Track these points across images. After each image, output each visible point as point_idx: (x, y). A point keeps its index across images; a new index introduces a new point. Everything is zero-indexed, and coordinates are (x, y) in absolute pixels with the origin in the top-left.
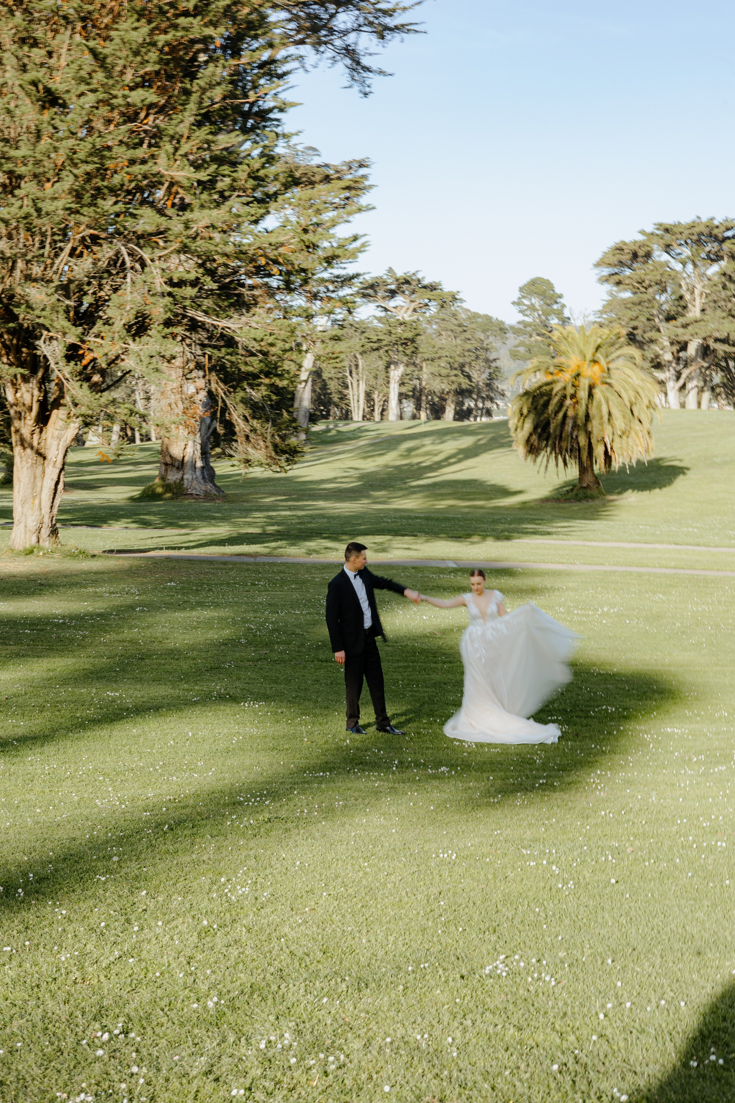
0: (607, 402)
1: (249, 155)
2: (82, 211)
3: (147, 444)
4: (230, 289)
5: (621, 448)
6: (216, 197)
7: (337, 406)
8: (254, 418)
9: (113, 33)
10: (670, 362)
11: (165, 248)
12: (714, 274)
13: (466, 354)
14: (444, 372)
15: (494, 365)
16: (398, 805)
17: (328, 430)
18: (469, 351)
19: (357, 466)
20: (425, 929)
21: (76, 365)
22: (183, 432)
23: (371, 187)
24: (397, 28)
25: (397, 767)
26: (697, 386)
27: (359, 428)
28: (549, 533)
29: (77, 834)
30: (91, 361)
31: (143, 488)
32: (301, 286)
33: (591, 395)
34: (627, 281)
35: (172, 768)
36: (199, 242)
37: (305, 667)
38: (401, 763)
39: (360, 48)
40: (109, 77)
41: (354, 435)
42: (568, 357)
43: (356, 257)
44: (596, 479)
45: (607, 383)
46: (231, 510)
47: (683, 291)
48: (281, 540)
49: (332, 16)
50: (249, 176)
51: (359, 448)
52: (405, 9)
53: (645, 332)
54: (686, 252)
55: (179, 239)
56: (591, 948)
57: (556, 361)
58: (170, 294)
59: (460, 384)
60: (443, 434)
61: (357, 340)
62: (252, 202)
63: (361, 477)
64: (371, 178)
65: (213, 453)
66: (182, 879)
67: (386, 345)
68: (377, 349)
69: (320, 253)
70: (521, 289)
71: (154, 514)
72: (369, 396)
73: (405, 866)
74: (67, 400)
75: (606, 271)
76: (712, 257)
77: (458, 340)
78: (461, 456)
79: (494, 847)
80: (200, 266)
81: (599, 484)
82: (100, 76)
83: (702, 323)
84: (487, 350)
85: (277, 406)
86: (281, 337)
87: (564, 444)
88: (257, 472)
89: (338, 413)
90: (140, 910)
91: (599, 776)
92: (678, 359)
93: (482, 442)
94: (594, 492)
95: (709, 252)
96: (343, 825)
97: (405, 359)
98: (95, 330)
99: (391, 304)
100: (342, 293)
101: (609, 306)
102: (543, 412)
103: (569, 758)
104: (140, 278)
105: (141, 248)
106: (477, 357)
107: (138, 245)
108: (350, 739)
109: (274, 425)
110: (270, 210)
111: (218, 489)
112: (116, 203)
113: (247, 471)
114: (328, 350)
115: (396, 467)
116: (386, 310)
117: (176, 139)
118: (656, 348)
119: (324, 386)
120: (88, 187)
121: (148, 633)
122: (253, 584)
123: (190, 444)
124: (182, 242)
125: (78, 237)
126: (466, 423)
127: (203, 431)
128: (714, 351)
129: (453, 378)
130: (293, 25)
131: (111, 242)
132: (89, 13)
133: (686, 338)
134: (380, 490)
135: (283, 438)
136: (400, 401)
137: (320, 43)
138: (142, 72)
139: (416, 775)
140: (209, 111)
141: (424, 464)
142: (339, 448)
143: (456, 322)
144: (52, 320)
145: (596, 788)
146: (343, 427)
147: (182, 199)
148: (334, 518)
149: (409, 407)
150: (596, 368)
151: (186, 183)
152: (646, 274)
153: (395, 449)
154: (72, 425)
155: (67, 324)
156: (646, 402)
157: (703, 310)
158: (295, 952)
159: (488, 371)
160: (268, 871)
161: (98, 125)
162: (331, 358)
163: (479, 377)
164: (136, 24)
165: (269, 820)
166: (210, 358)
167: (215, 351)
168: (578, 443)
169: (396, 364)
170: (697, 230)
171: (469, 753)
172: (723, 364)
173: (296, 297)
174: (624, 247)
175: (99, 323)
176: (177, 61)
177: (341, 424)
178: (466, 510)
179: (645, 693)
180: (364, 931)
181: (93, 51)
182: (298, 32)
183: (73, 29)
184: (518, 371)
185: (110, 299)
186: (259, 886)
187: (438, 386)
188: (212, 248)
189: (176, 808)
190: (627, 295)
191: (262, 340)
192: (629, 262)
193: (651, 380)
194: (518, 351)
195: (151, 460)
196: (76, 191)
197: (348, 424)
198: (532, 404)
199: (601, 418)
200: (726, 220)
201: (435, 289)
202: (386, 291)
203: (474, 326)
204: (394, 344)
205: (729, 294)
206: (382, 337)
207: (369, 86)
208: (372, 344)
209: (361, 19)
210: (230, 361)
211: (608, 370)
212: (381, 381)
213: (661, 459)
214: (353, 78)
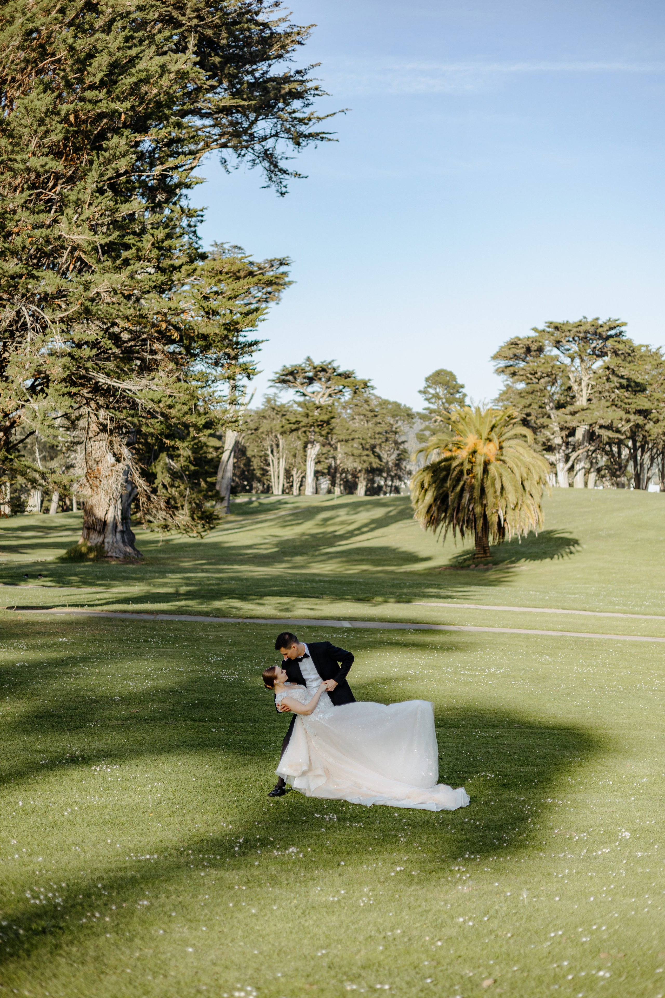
0: (501, 477)
4: (132, 352)
5: (514, 520)
7: (259, 481)
8: (172, 486)
10: (560, 446)
11: (66, 310)
12: (599, 368)
13: (377, 436)
14: (356, 452)
15: (401, 447)
17: (250, 502)
18: (379, 433)
19: (276, 534)
22: (105, 498)
23: (290, 283)
24: (310, 135)
26: (584, 468)
27: (278, 501)
31: (66, 551)
32: (202, 352)
33: (486, 471)
34: (521, 373)
36: (100, 305)
37: (175, 727)
39: (278, 152)
41: (274, 507)
42: (465, 436)
45: (501, 460)
46: (148, 572)
47: (572, 383)
49: (253, 123)
51: (279, 517)
52: (319, 119)
53: (537, 418)
54: (574, 348)
55: (80, 302)
57: (454, 439)
58: (69, 354)
59: (371, 463)
60: (356, 506)
61: (278, 422)
63: (277, 545)
64: (290, 275)
65: (133, 518)
67: (304, 427)
68: (297, 430)
70: (427, 380)
71: (77, 574)
72: (288, 474)
75: (502, 363)
76: (597, 352)
77: (370, 424)
78: (372, 526)
80: (104, 330)
83: (588, 411)
84: (396, 433)
85: (194, 476)
86: (181, 400)
87: (461, 515)
89: (260, 487)
92: (567, 443)
93: (392, 514)
95: (595, 348)
97: (321, 439)
99: (310, 389)
101: (504, 396)
102: (442, 485)
104: (40, 338)
105: (43, 309)
106: (387, 440)
107: (39, 306)
109: (191, 493)
111: (138, 552)
112: (17, 265)
113: (165, 535)
115: (312, 535)
116: (304, 395)
117: (79, 205)
118: (547, 433)
119: (248, 462)
123: (112, 509)
124: (81, 304)
126: (376, 497)
128: (599, 436)
129: (365, 458)
130: (216, 131)
131: (13, 304)
133: (574, 424)
135: (200, 506)
136: (316, 478)
137: (241, 147)
138: (47, 141)
139: (258, 858)
140: (114, 182)
141: (335, 534)
142: (261, 517)
143: (368, 408)
146: (265, 500)
147: (84, 262)
148: (241, 580)
149: (325, 483)
150: (491, 446)
151: (86, 246)
152: (538, 367)
153: (312, 519)
156: (536, 478)
157: (589, 400)
159: (396, 452)
163: (390, 458)
166: (112, 419)
167: (116, 414)
168: (474, 515)
169: (312, 443)
170: (582, 329)
172: (608, 448)
173: (197, 362)
174: (519, 342)
176: (84, 133)
177: (263, 496)
178: (377, 575)
182: (222, 137)
187: (350, 464)
190: (521, 386)
191: (160, 401)
192: (523, 356)
193: (541, 460)
194: (424, 435)
195: (80, 526)
197: (269, 497)
198: (432, 477)
199: (495, 492)
200: (609, 321)
201: (349, 377)
202: (305, 378)
203: (384, 411)
204: (311, 426)
205: (613, 385)
206: (300, 419)
207: (285, 187)
208: (291, 425)
209: (279, 126)
210: (132, 423)
211: (501, 448)
212: (299, 459)
213: (552, 531)
214: (270, 179)
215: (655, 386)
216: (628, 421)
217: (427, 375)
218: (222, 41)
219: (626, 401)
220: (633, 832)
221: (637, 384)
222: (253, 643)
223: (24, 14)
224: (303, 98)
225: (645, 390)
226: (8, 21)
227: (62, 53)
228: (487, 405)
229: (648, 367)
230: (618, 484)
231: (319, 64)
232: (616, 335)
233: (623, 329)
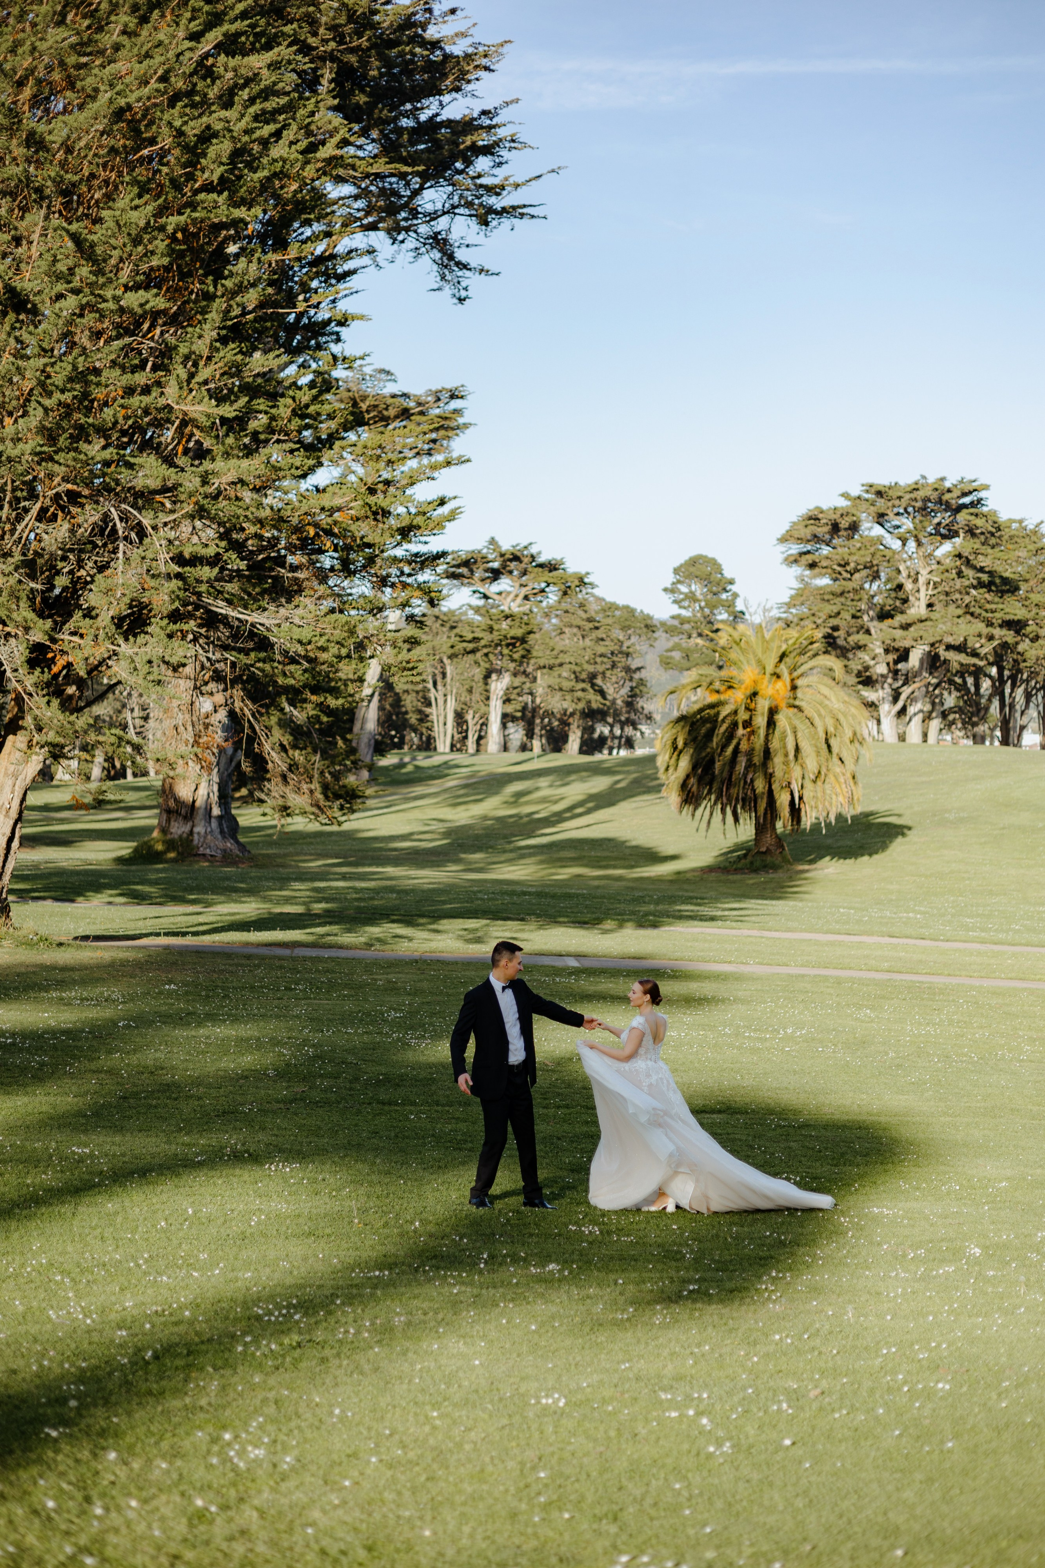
0: (795, 732)
1: (294, 384)
2: (56, 458)
3: (142, 781)
4: (264, 569)
5: (815, 797)
6: (247, 440)
7: (415, 730)
8: (295, 747)
9: (105, 213)
10: (884, 677)
11: (172, 511)
12: (946, 555)
13: (599, 660)
14: (567, 685)
15: (637, 676)
16: (486, 1322)
17: (402, 765)
18: (601, 655)
19: (441, 817)
20: (515, 1515)
21: (43, 672)
22: (194, 768)
23: (466, 426)
24: (504, 210)
25: (486, 1263)
26: (921, 711)
27: (446, 763)
28: (713, 919)
29: (19, 1363)
30: (64, 668)
31: (135, 844)
32: (364, 567)
33: (771, 723)
34: (824, 563)
35: (162, 1263)
36: (223, 503)
37: (359, 1112)
38: (492, 1257)
39: (454, 237)
40: (100, 272)
41: (439, 773)
42: (739, 668)
43: (444, 527)
44: (779, 841)
45: (794, 706)
46: (260, 878)
47: (902, 578)
48: (330, 923)
49: (416, 193)
50: (294, 413)
51: (446, 791)
52: (517, 186)
53: (849, 634)
54: (907, 524)
55: (194, 499)
56: (752, 1545)
57: (724, 673)
58: (178, 576)
59: (589, 702)
60: (566, 772)
61: (445, 638)
62: (298, 450)
63: (448, 833)
64: (466, 413)
65: (237, 795)
66: (169, 1435)
67: (485, 646)
68: (473, 651)
69: (392, 521)
70: (676, 571)
71: (151, 883)
72: (459, 717)
73: (491, 1416)
74: (28, 721)
75: (795, 549)
76: (943, 531)
77: (587, 640)
78: (590, 805)
79: (619, 1389)
80: (221, 537)
81: (782, 847)
82: (84, 271)
83: (928, 623)
84: (628, 655)
85: (327, 732)
86: (335, 638)
87: (734, 791)
88: (299, 824)
89: (416, 740)
90: (105, 1483)
91: (774, 1279)
92: (896, 672)
93: (619, 786)
94: (778, 860)
95: (939, 524)
96: (404, 1353)
97: (512, 666)
98: (70, 625)
99: (494, 588)
100: (422, 577)
101: (799, 597)
102: (705, 746)
103: (733, 1251)
104: (136, 553)
105: (140, 510)
106: (614, 666)
107: (134, 506)
108: (421, 1221)
109: (323, 758)
110: (323, 460)
111: (242, 847)
112: (104, 448)
113: (283, 821)
114: (400, 657)
115: (499, 819)
116: (486, 597)
117: (193, 360)
118: (865, 657)
119: (397, 701)
120: (64, 424)
121: (134, 1059)
122: (288, 989)
123: (204, 783)
124: (197, 503)
125: (51, 493)
126: (597, 757)
127: (222, 765)
128: (946, 662)
129: (580, 694)
130: (360, 204)
131: (97, 502)
132: (74, 185)
133: (907, 644)
134: (474, 852)
135: (336, 776)
136: (504, 726)
137: (398, 229)
138: (144, 267)
139: (513, 1275)
140: (239, 322)
141: (537, 816)
142: (419, 790)
143: (584, 616)
144: (9, 610)
145: (769, 1298)
146: (424, 761)
147: (198, 442)
148: (406, 892)
149: (517, 733)
150: (779, 685)
151: (203, 421)
152: (850, 554)
153: (496, 793)
154: (34, 757)
155: (31, 615)
156: (849, 734)
157: (930, 605)
158: (328, 1550)
159: (628, 684)
160: (293, 1424)
161: (84, 339)
162: (404, 669)
163: (618, 693)
164: (137, 202)
165: (299, 1345)
166: (233, 665)
167: (242, 656)
168: (754, 790)
169: (499, 672)
170: (920, 494)
171: (591, 1243)
172: (958, 680)
173: (357, 582)
174: (821, 516)
175: (78, 615)
176: (196, 253)
177: (420, 755)
178: (596, 883)
179: (843, 1154)
180: (428, 1517)
181: (75, 238)
182: (368, 214)
183: (49, 207)
184: (670, 688)
185: (92, 582)
186: (279, 1447)
187: (558, 704)
188: (240, 512)
189: (165, 1324)
190: (824, 582)
191: (310, 643)
192: (827, 537)
193: (857, 702)
194: (671, 658)
195: (148, 803)
196: (48, 430)
197: (430, 757)
198: (690, 732)
199: (786, 755)
200: (961, 482)
201: (556, 569)
202: (486, 570)
203: (609, 621)
204: (497, 645)
205: (967, 583)
206: (480, 635)
207: (466, 289)
208: (465, 645)
209: (456, 198)
210: (262, 671)
211: (794, 688)
212: (476, 696)
213: (871, 814)
214: (443, 278)
215: (1032, 583)
216: (991, 638)
217: (677, 564)
218: (372, 73)
219: (988, 606)
220: (985, 1248)
221: (1005, 581)
222: (441, 992)
223: (112, 85)
224: (492, 154)
225: (1017, 589)
226: (89, 96)
227: (166, 140)
228: (769, 610)
229: (1023, 554)
230: (974, 736)
231: (517, 101)
232: (972, 504)
233: (982, 494)
